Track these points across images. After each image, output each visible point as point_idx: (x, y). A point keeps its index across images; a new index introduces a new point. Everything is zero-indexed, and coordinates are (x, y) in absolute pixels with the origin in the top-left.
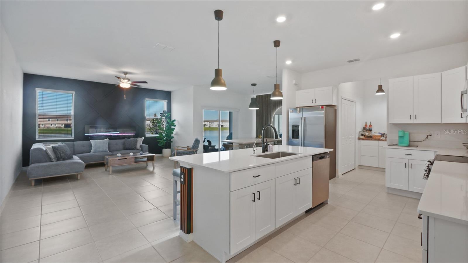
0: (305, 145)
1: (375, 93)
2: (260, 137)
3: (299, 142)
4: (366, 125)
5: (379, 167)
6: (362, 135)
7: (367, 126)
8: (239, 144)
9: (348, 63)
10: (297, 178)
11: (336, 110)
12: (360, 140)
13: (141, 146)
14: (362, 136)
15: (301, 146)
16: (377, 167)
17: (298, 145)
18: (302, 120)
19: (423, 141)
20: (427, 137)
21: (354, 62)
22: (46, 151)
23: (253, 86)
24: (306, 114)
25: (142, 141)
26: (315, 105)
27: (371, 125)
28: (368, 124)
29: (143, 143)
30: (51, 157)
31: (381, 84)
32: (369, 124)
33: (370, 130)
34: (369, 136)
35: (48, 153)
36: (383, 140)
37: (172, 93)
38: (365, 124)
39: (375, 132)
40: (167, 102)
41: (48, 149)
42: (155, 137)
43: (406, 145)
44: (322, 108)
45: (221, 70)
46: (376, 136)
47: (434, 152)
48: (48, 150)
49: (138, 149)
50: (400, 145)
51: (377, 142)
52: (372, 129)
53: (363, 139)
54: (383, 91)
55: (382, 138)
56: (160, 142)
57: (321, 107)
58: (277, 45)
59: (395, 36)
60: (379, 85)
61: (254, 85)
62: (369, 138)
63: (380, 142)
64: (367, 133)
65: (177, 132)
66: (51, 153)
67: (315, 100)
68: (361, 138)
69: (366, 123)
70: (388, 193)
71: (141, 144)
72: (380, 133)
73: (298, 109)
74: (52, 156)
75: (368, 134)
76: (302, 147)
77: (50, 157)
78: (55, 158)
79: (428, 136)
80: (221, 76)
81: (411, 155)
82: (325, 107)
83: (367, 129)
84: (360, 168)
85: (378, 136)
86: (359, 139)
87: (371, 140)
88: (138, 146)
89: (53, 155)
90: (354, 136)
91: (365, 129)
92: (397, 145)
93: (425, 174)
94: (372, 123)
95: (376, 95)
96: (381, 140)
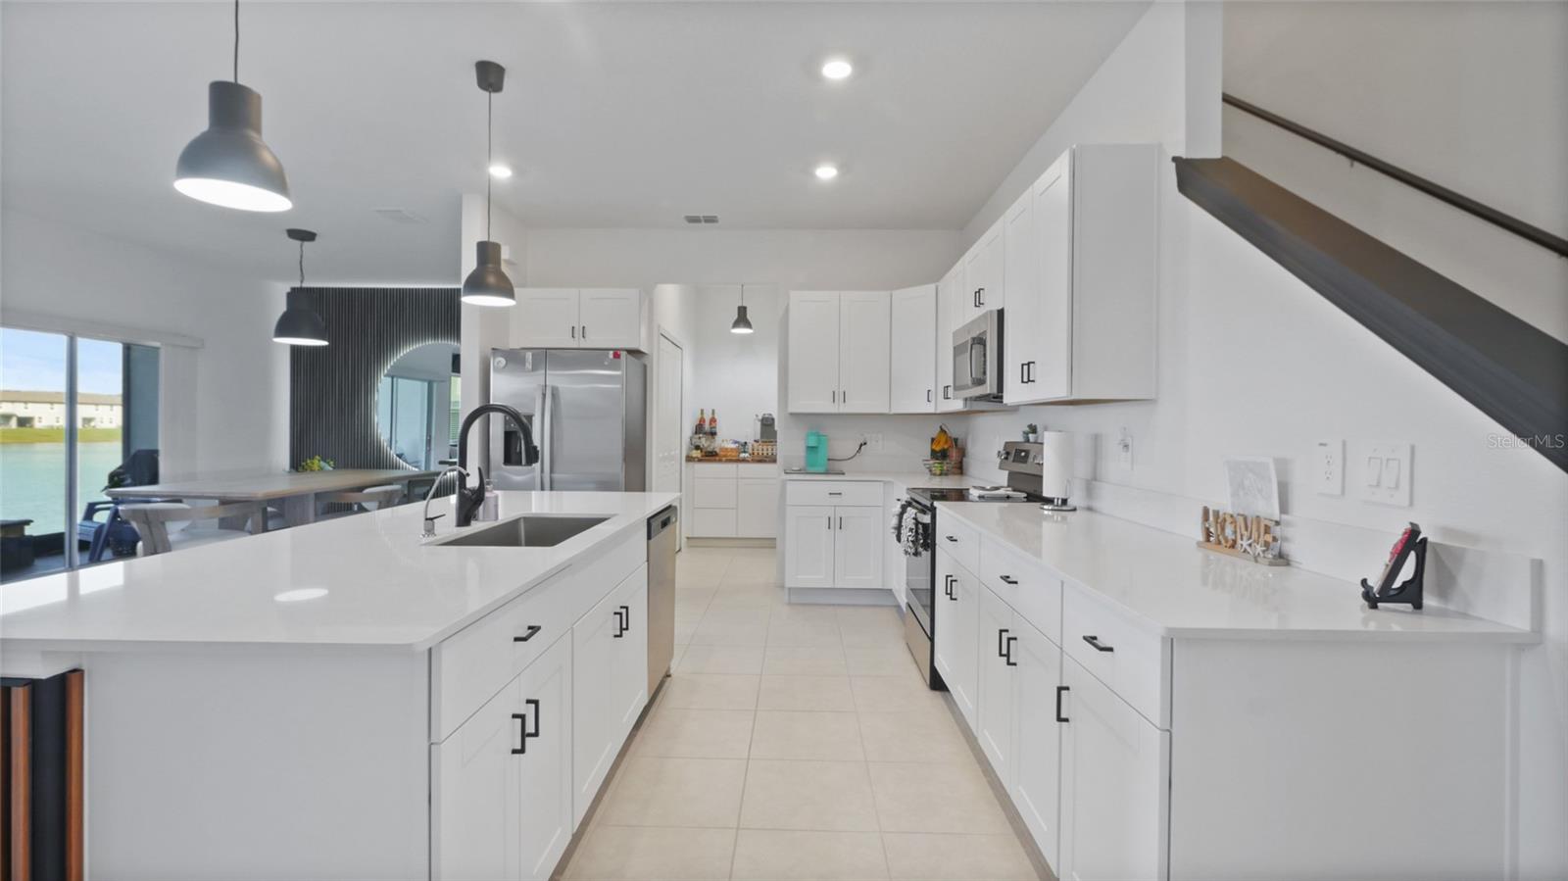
0: (555, 485)
1: (731, 325)
2: (316, 467)
3: (534, 478)
4: (702, 420)
5: (740, 536)
6: (697, 448)
7: (704, 421)
8: (225, 502)
9: (686, 223)
10: (619, 610)
11: (645, 366)
12: (691, 464)
14: (694, 451)
15: (542, 489)
16: (734, 536)
17: (532, 488)
18: (544, 395)
19: (852, 458)
20: (860, 448)
21: (703, 224)
24: (558, 378)
26: (582, 346)
27: (713, 420)
28: (707, 417)
31: (744, 305)
32: (711, 416)
33: (713, 434)
34: (709, 449)
36: (748, 461)
38: (700, 416)
39: (724, 440)
43: (822, 470)
44: (617, 356)
45: (259, 97)
46: (727, 449)
47: (882, 484)
50: (812, 470)
51: (732, 466)
52: (718, 431)
53: (700, 460)
54: (748, 325)
55: (743, 455)
57: (611, 352)
58: (492, 80)
59: (826, 173)
60: (740, 305)
62: (711, 456)
63: (742, 466)
64: (704, 442)
67: (584, 328)
68: (694, 455)
69: (702, 411)
70: (790, 604)
72: (736, 442)
73: (529, 355)
75: (709, 446)
76: (547, 493)
79: (861, 445)
80: (258, 130)
81: (840, 494)
82: (623, 354)
83: (705, 429)
84: (691, 546)
85: (732, 449)
86: (689, 459)
87: (715, 461)
90: (678, 452)
91: (699, 429)
92: (799, 472)
93: (910, 539)
94: (716, 412)
95: (734, 334)
96: (744, 460)
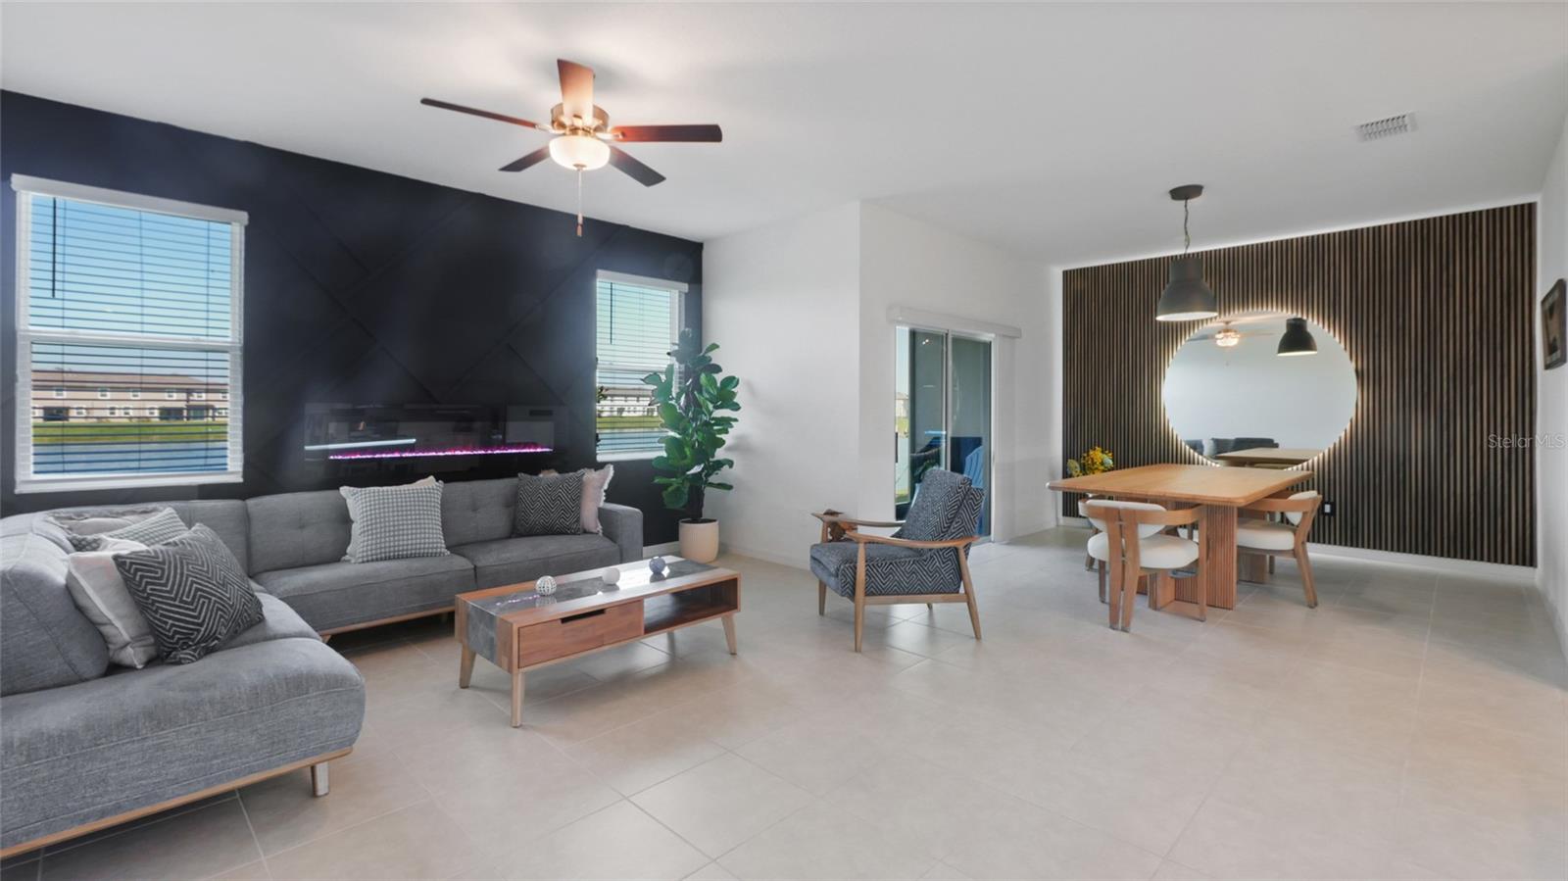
13: (603, 515)
22: (70, 591)
23: (1183, 202)
25: (606, 487)
29: (611, 496)
30: (106, 630)
35: (82, 601)
37: (705, 247)
40: (686, 294)
41: (85, 575)
42: (649, 461)
48: (83, 582)
49: (585, 532)
56: (670, 489)
61: (1184, 193)
65: (740, 438)
66: (107, 606)
71: (602, 504)
74: (118, 624)
77: (101, 634)
78: (135, 639)
88: (589, 516)
89: (119, 617)
